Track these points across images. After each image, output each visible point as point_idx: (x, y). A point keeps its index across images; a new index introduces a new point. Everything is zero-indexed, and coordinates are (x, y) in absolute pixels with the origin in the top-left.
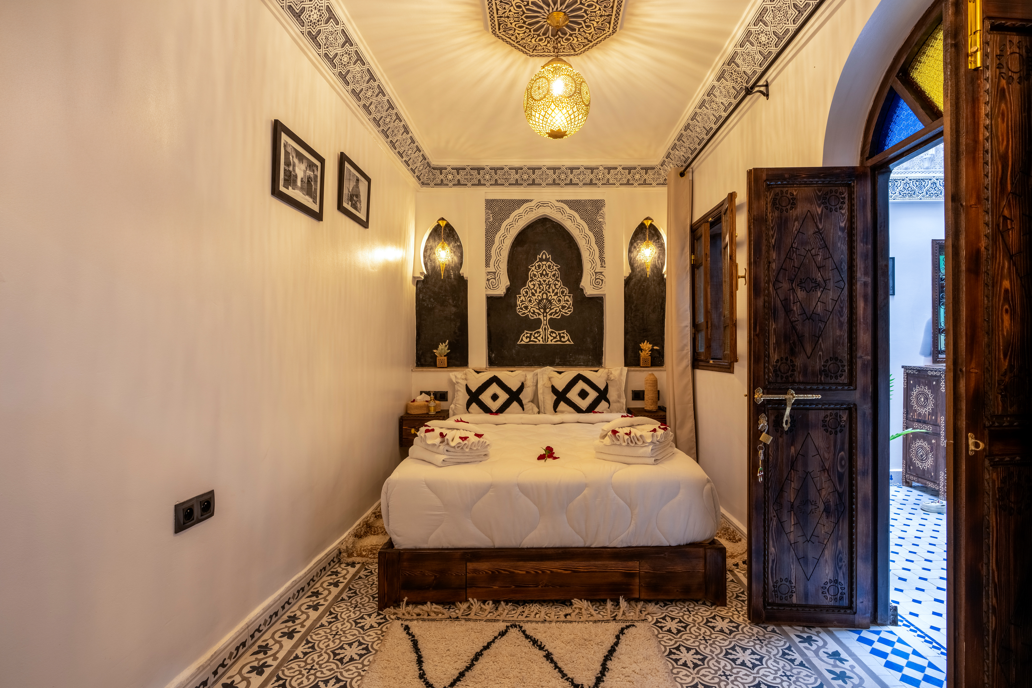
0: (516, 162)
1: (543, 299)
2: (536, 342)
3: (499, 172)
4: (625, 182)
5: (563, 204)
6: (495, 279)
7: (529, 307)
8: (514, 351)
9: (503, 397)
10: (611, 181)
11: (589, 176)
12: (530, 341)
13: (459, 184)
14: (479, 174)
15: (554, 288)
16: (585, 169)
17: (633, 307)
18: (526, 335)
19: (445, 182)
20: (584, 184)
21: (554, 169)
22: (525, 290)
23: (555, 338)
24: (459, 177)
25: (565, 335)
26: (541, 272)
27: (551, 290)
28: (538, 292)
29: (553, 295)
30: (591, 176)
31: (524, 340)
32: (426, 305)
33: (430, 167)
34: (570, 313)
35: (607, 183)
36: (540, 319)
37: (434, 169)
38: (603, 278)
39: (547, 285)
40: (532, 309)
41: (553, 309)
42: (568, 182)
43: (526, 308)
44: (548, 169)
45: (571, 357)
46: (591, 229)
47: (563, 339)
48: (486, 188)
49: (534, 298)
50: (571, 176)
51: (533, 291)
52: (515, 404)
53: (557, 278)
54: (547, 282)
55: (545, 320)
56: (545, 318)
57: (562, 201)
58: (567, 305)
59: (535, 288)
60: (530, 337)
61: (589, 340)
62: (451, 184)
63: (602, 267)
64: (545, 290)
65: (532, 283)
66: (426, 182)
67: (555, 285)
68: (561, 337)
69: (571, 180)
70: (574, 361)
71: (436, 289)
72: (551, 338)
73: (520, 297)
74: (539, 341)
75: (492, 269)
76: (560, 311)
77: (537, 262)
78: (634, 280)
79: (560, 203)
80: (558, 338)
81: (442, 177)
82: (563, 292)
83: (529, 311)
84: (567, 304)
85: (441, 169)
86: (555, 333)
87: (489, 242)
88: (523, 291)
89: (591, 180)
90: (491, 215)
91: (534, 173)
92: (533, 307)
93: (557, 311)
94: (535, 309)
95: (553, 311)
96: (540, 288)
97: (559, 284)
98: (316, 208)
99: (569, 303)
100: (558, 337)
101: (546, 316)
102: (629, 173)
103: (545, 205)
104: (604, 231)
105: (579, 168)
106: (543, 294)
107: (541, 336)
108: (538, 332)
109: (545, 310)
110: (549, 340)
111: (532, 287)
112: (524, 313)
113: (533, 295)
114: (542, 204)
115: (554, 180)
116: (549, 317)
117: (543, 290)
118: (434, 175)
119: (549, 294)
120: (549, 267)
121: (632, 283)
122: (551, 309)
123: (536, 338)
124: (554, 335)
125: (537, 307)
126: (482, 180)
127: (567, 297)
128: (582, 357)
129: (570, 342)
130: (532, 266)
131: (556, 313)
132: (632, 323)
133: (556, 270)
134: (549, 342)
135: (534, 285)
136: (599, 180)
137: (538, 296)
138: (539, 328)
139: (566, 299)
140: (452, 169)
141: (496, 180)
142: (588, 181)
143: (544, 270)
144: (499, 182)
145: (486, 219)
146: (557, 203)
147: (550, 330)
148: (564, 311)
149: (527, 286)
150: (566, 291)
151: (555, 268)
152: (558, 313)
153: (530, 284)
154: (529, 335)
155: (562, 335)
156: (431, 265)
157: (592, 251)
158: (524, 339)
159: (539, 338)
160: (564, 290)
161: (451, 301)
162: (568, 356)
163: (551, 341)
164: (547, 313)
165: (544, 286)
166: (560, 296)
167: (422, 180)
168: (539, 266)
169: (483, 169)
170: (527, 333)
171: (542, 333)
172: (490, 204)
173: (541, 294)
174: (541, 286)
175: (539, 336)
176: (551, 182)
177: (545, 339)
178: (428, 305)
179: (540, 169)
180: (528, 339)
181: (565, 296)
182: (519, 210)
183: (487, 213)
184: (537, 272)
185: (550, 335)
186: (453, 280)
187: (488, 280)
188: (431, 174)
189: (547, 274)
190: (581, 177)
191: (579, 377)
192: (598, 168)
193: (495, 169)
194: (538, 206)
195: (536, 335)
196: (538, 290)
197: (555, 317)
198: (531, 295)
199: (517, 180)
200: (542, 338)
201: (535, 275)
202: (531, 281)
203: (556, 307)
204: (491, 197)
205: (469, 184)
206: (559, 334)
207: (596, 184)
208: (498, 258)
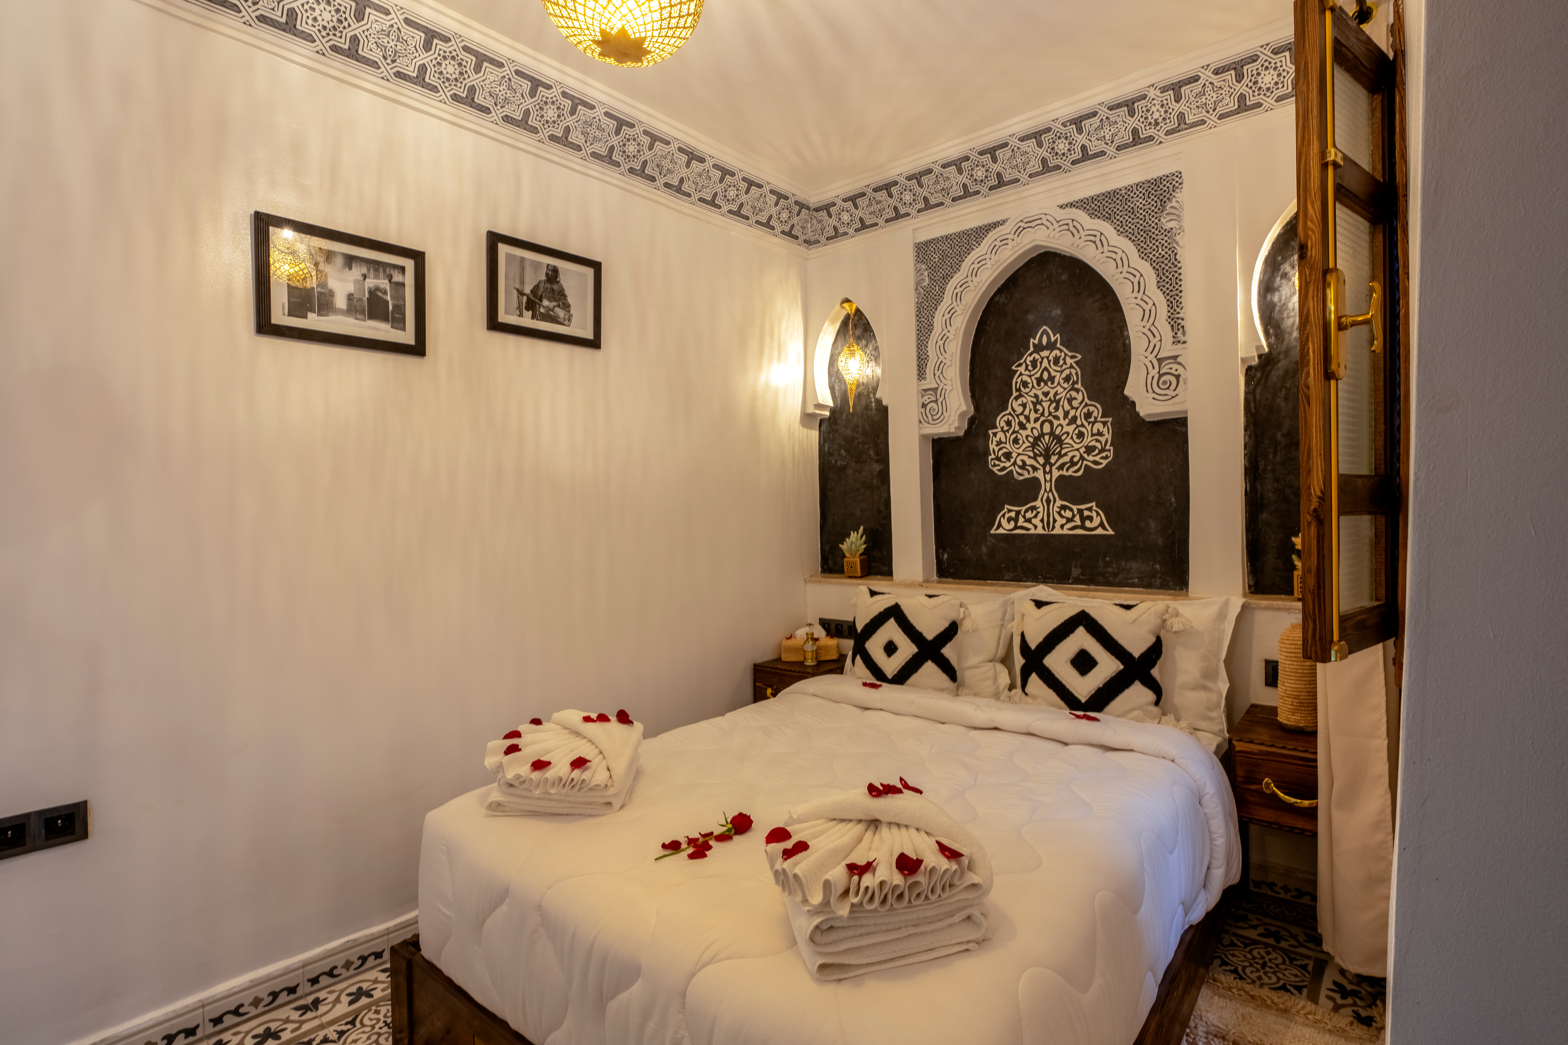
0: (952, 149)
1: (1042, 435)
2: (1028, 529)
3: (925, 180)
4: (1233, 105)
5: (1074, 209)
6: (936, 401)
7: (1014, 455)
8: (984, 549)
9: (907, 649)
10: (1191, 119)
11: (1125, 124)
12: (1016, 528)
13: (864, 226)
14: (890, 195)
15: (1067, 407)
16: (1111, 108)
17: (1279, 436)
18: (1007, 516)
19: (841, 230)
20: (1119, 148)
21: (1037, 136)
22: (1005, 418)
23: (1069, 520)
24: (859, 213)
25: (1094, 514)
26: (1038, 375)
27: (1060, 413)
28: (1032, 420)
29: (1064, 423)
30: (1132, 122)
31: (1004, 526)
32: (833, 462)
33: (808, 208)
34: (1105, 462)
35: (1182, 124)
36: (1036, 479)
37: (817, 210)
38: (1181, 370)
39: (1052, 402)
40: (1021, 457)
41: (1066, 454)
42: (1078, 155)
43: (1008, 456)
44: (1022, 139)
45: (1107, 565)
46: (1144, 255)
47: (1088, 524)
48: (913, 221)
49: (1024, 433)
50: (1081, 139)
51: (1022, 418)
52: (929, 668)
53: (1074, 383)
54: (1051, 395)
55: (1047, 480)
56: (1048, 477)
57: (1072, 205)
58: (1098, 445)
59: (1027, 412)
60: (1016, 520)
61: (1153, 525)
62: (851, 231)
63: (1176, 342)
64: (1046, 414)
65: (1020, 401)
66: (812, 239)
67: (1070, 400)
68: (1083, 519)
69: (1084, 148)
70: (1115, 575)
71: (849, 432)
72: (1060, 521)
73: (995, 434)
74: (1036, 527)
75: (930, 383)
76: (1082, 458)
77: (1030, 355)
78: (1283, 364)
79: (1068, 210)
80: (1078, 521)
81: (833, 221)
82: (1088, 415)
83: (1015, 463)
84: (1097, 441)
85: (827, 208)
86: (1071, 510)
87: (924, 330)
88: (1000, 421)
89: (1135, 132)
90: (926, 273)
91: (994, 160)
92: (1022, 453)
93: (1076, 459)
94: (1025, 458)
95: (1066, 459)
96: (1036, 411)
97: (1080, 397)
98: (407, 337)
99: (1103, 439)
100: (1077, 518)
101: (1051, 472)
102: (1239, 78)
103: (1033, 224)
104: (1179, 251)
105: (1094, 114)
106: (1042, 426)
107: (1040, 516)
108: (1033, 508)
109: (1047, 457)
110: (1057, 525)
111: (1019, 410)
112: (1004, 468)
113: (1022, 426)
114: (1029, 224)
115: (1044, 161)
116: (1056, 474)
117: (1042, 414)
118: (820, 221)
119: (1056, 423)
120: (1056, 361)
121: (1276, 373)
122: (1061, 456)
123: (1029, 521)
124: (1068, 514)
125: (1031, 454)
126: (899, 206)
127: (1098, 426)
128: (1134, 565)
129: (1105, 529)
130: (1020, 365)
131: (1073, 463)
132: (1277, 480)
133: (1071, 367)
134: (1057, 531)
135: (1024, 406)
136: (1157, 124)
137: (1033, 428)
138: (1035, 499)
139: (1095, 431)
140: (845, 200)
141: (926, 199)
142: (1128, 138)
143: (1046, 369)
144: (933, 201)
145: (918, 284)
146: (1062, 211)
147: (1059, 503)
148: (1091, 458)
149: (1010, 409)
150: (1097, 410)
151: (1069, 361)
152: (1078, 462)
153: (1016, 405)
154: (1013, 514)
155: (1086, 513)
156: (840, 390)
157: (1147, 308)
158: (1004, 522)
159: (1036, 521)
160: (1091, 409)
161: (871, 452)
162: (1101, 563)
163: (1062, 527)
164: (1051, 465)
165: (1046, 405)
166: (1083, 425)
167: (802, 238)
168: (1034, 363)
169: (895, 183)
170: (1010, 511)
171: (1041, 510)
172: (923, 250)
173: (1038, 425)
174: (1038, 407)
175: (1036, 516)
176: (1038, 168)
177: (1049, 523)
178: (836, 462)
179: (1006, 145)
180: (1012, 523)
181: (1093, 423)
182: (980, 248)
183: (918, 271)
184: (1030, 376)
185: (1059, 513)
186: (874, 412)
187: (924, 406)
188: (814, 221)
189: (1052, 379)
190: (1107, 133)
191: (1083, 620)
192: (1144, 97)
193: (917, 177)
194: (1019, 231)
195: (1029, 515)
196: (1033, 416)
197: (1070, 473)
198: (1017, 428)
199: (965, 186)
200: (1042, 521)
201: (1025, 384)
202: (1016, 398)
203: (1073, 449)
204: (923, 237)
205: (881, 222)
206: (1080, 512)
207: (1151, 138)
208: (941, 358)
